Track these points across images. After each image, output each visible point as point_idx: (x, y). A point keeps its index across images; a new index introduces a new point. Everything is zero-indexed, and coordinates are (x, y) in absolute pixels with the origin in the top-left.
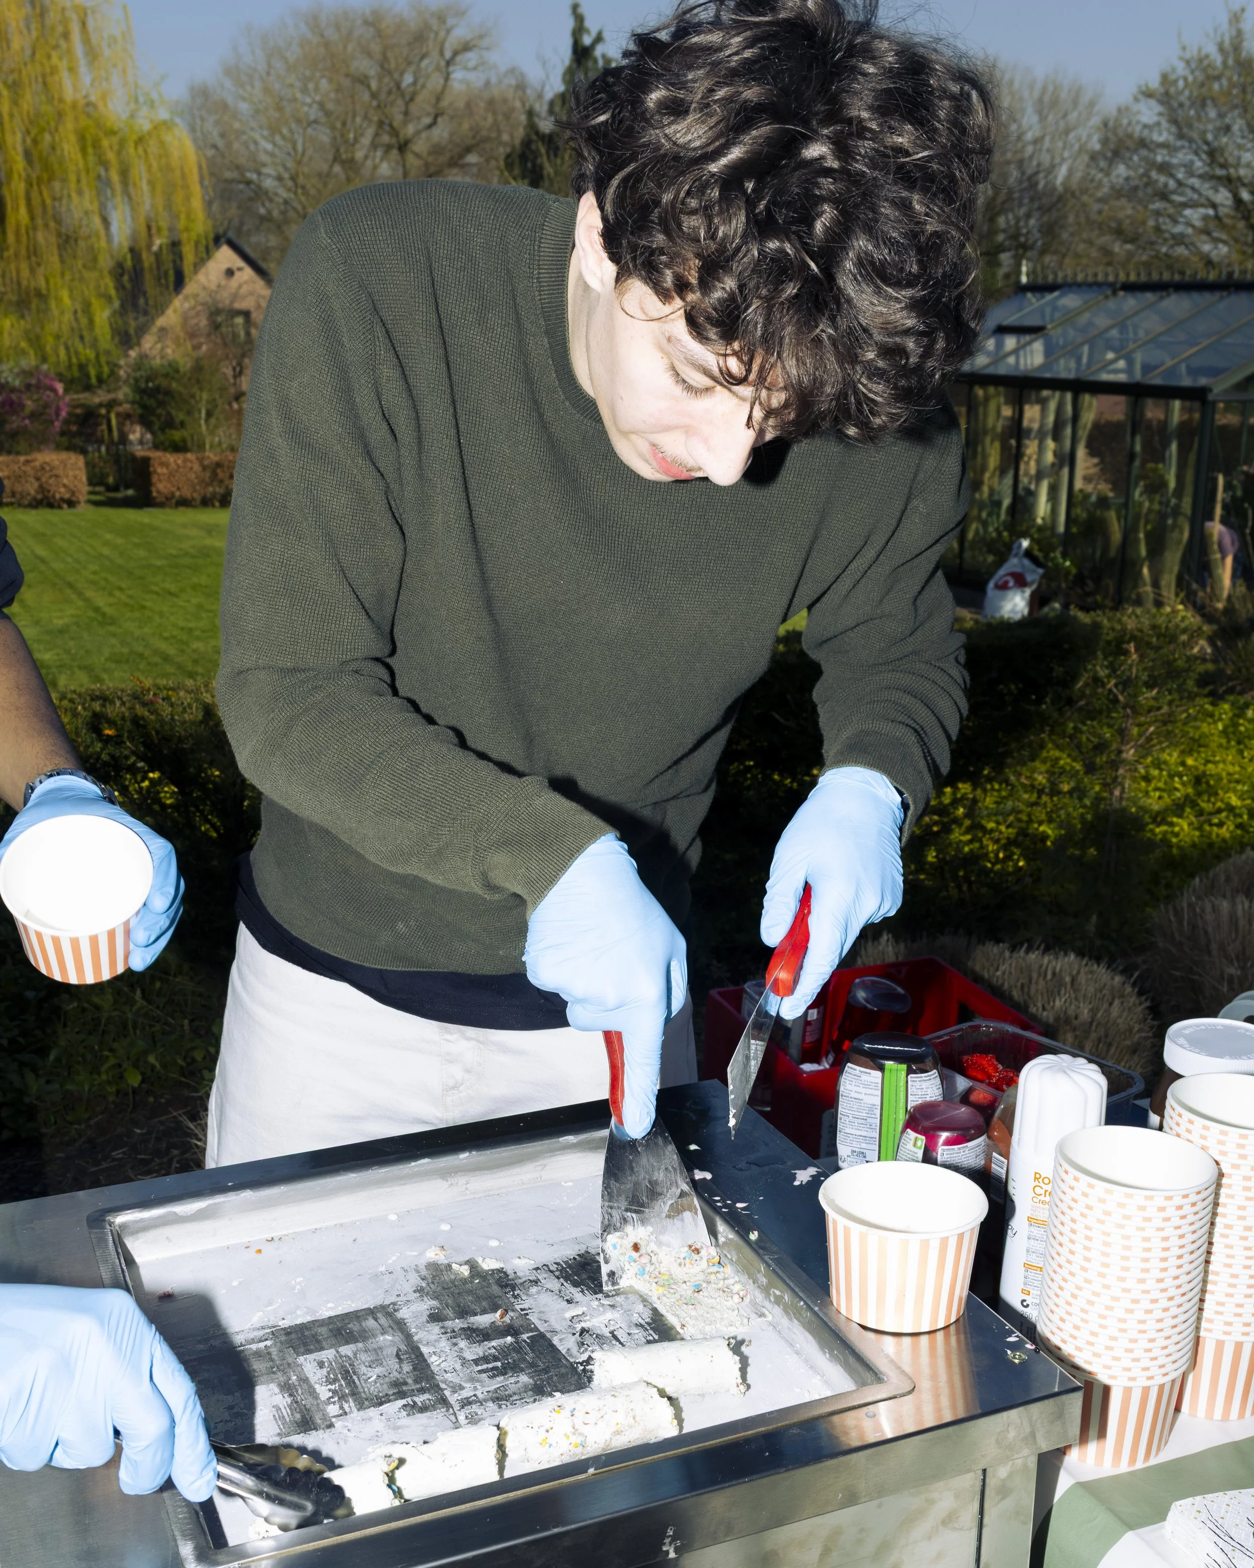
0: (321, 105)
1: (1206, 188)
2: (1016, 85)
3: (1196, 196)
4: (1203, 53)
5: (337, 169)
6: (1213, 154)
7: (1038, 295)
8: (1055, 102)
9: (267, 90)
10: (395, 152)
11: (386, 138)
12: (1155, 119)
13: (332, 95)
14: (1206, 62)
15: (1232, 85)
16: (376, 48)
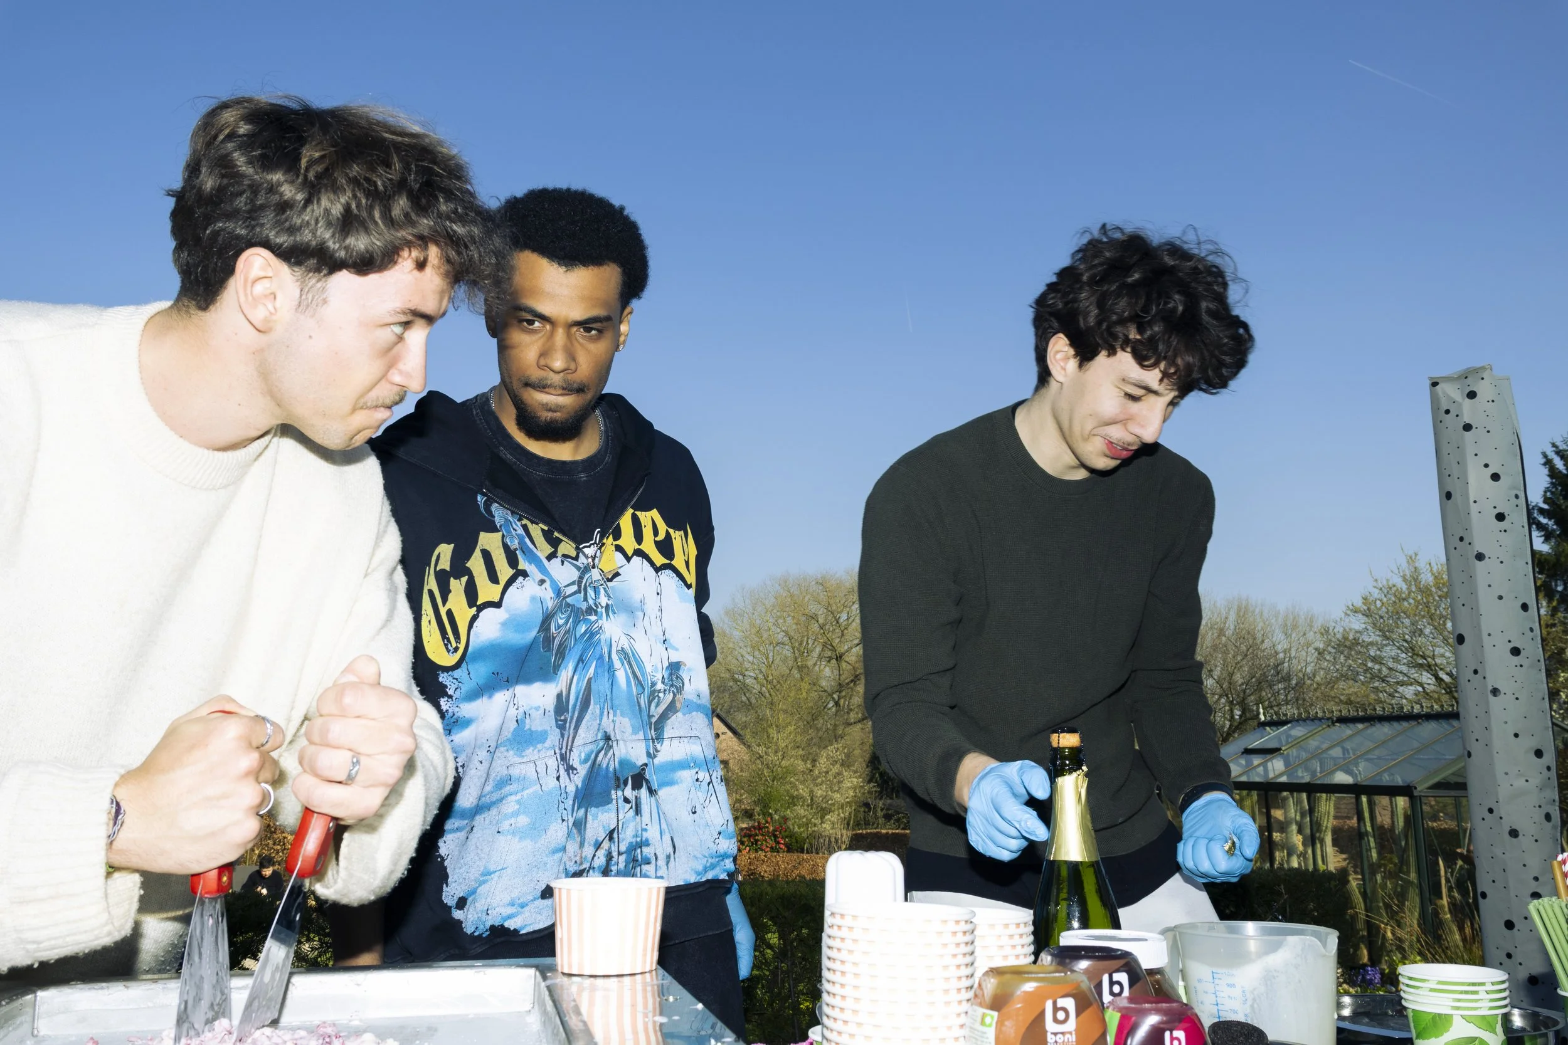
0: (787, 633)
1: (1414, 674)
2: (1265, 615)
3: (1405, 679)
4: (1390, 584)
5: (795, 672)
6: (1412, 650)
7: (1274, 729)
8: (1295, 627)
9: (752, 625)
10: (834, 661)
11: (828, 653)
12: (1363, 626)
13: (794, 627)
14: (1394, 589)
15: (1418, 603)
16: (823, 597)
